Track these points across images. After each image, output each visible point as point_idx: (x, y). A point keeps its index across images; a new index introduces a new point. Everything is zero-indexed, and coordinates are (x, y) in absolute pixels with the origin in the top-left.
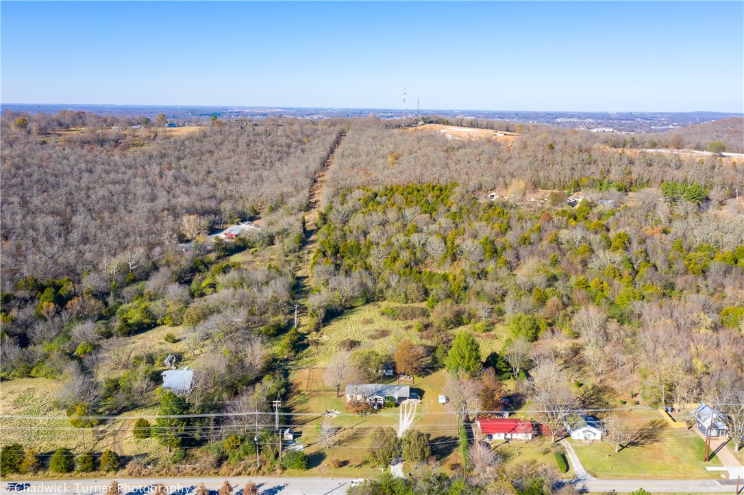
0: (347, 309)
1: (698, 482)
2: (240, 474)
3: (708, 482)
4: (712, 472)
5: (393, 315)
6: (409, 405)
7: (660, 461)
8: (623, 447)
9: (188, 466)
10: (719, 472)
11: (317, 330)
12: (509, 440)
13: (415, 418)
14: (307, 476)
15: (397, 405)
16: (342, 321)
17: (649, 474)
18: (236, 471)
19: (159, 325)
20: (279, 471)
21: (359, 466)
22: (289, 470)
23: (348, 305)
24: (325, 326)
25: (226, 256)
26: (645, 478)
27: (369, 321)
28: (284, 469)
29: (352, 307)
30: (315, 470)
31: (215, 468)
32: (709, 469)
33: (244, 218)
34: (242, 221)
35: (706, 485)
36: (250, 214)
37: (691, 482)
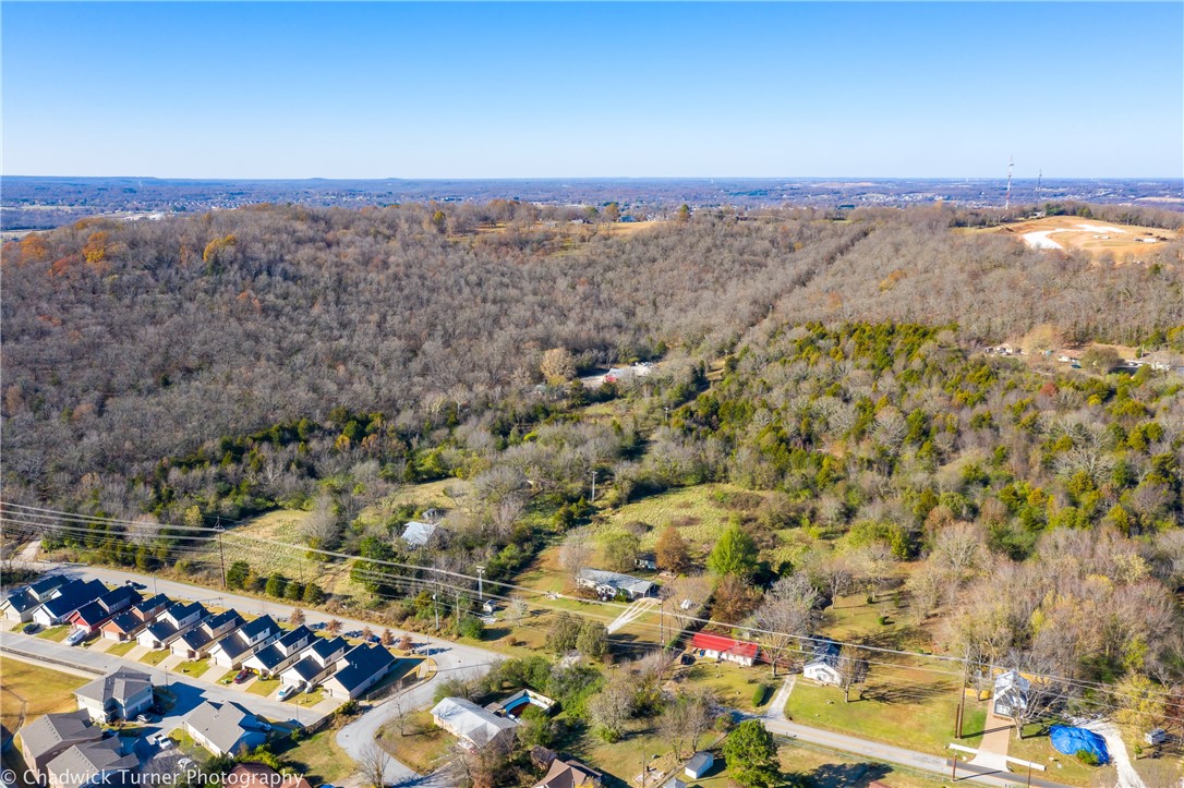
0: (673, 486)
1: (918, 754)
2: (418, 631)
3: (932, 758)
4: (954, 750)
5: (721, 502)
6: (644, 604)
7: (895, 724)
8: (862, 698)
9: (377, 613)
10: (963, 752)
11: (615, 506)
12: (723, 660)
13: (639, 618)
14: (480, 646)
15: (629, 600)
16: (656, 500)
17: (863, 733)
18: (416, 627)
19: (450, 477)
20: (454, 636)
21: (535, 650)
22: (465, 638)
23: (675, 482)
24: (629, 503)
25: (583, 405)
26: (854, 735)
27: (687, 505)
28: (460, 635)
29: (683, 486)
30: (490, 643)
31: (400, 621)
32: (952, 746)
33: (644, 357)
34: (640, 362)
35: (923, 760)
36: (655, 351)
37: (909, 753)
